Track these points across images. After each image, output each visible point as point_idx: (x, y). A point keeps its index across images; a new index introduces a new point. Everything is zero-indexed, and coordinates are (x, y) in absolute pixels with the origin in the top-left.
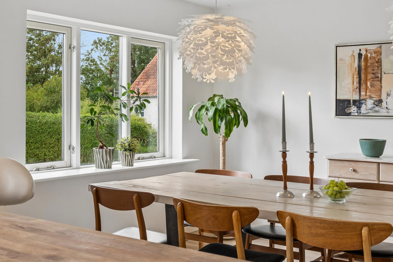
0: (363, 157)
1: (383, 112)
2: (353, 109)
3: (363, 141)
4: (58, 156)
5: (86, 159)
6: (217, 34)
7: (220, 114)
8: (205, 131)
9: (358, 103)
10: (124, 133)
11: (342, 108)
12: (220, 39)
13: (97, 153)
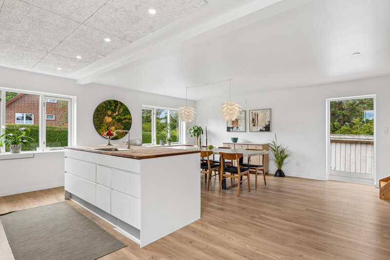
0: (232, 143)
1: (239, 130)
2: (231, 129)
3: (232, 138)
4: (150, 142)
5: (158, 143)
6: (185, 111)
7: (195, 131)
8: (192, 136)
9: (232, 128)
10: (169, 136)
11: (229, 129)
12: (186, 113)
13: (161, 142)
